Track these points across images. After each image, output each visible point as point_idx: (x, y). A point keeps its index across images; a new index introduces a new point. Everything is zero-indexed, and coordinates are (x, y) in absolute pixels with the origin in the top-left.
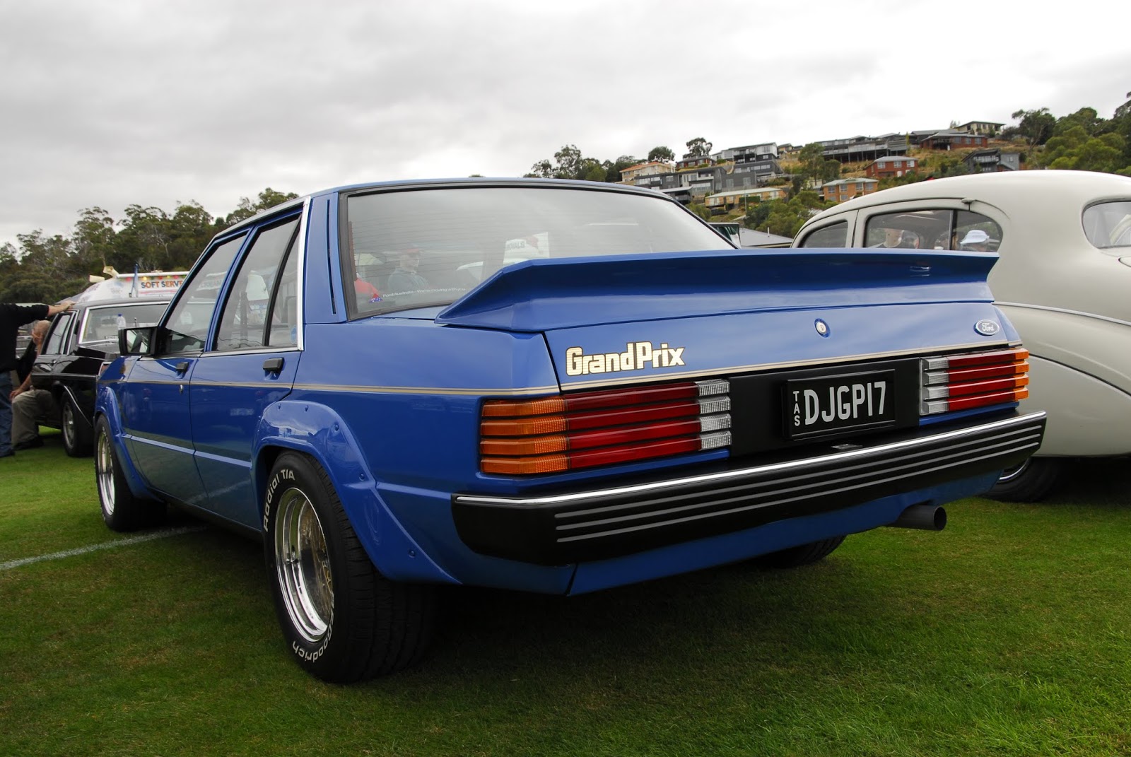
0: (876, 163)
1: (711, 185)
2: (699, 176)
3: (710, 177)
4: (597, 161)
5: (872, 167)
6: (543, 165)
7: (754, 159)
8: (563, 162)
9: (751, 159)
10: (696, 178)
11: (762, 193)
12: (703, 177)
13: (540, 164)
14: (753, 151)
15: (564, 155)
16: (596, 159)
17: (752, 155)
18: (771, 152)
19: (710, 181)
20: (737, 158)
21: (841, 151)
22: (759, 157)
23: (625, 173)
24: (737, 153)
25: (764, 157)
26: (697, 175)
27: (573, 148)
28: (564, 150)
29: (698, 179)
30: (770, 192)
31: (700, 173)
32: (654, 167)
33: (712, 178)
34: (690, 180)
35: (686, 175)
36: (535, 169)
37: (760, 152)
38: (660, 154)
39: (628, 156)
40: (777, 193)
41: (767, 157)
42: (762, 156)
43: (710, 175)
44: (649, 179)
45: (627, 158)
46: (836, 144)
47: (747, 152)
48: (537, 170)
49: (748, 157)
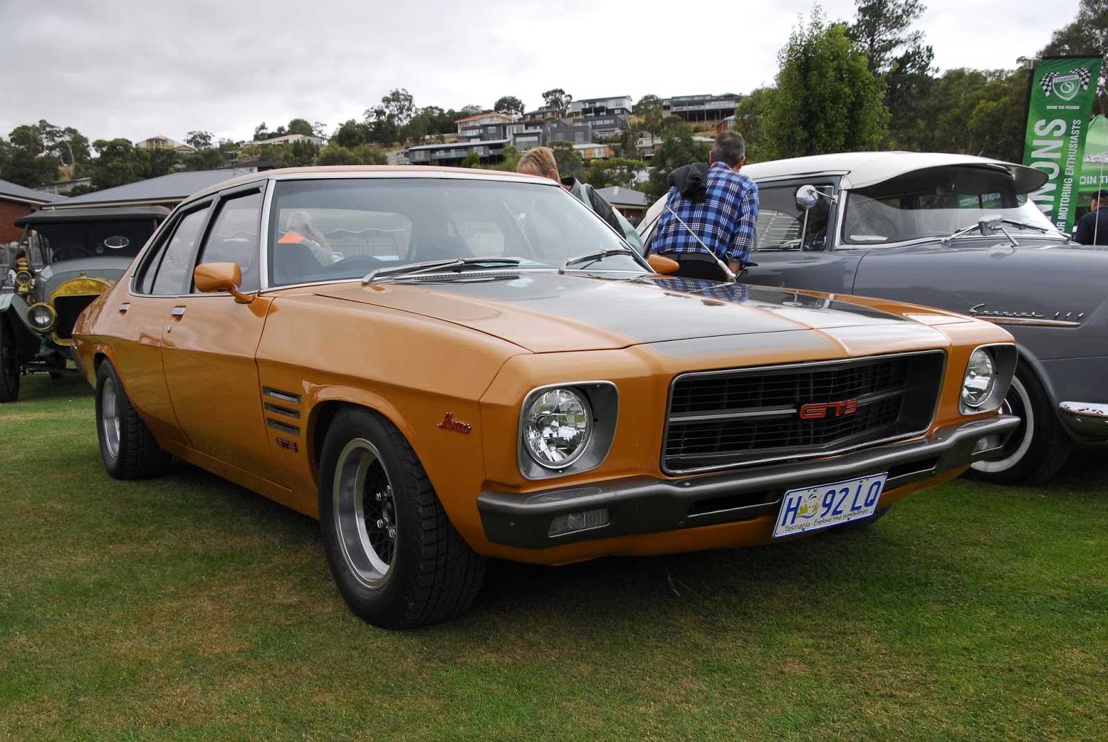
0: (726, 121)
1: (539, 140)
2: (526, 129)
3: (539, 130)
4: (442, 110)
5: (723, 126)
6: (376, 111)
7: (605, 113)
8: (391, 108)
9: (601, 114)
10: (522, 130)
11: (584, 149)
12: (531, 130)
13: (373, 110)
14: (603, 104)
15: (394, 100)
16: (440, 107)
17: (602, 109)
18: (623, 107)
19: (537, 134)
20: (586, 111)
21: (696, 108)
22: (610, 112)
23: (460, 123)
24: (587, 106)
25: (616, 112)
26: (524, 126)
27: (404, 93)
28: (393, 94)
29: (525, 131)
30: (594, 148)
31: (527, 125)
32: (492, 117)
33: (541, 131)
34: (515, 132)
35: (511, 127)
36: (367, 116)
37: (611, 105)
38: (508, 104)
39: (475, 105)
40: (602, 150)
41: (619, 111)
42: (614, 109)
43: (538, 127)
44: (478, 131)
45: (473, 108)
46: (696, 99)
47: (598, 105)
48: (369, 116)
49: (598, 111)
